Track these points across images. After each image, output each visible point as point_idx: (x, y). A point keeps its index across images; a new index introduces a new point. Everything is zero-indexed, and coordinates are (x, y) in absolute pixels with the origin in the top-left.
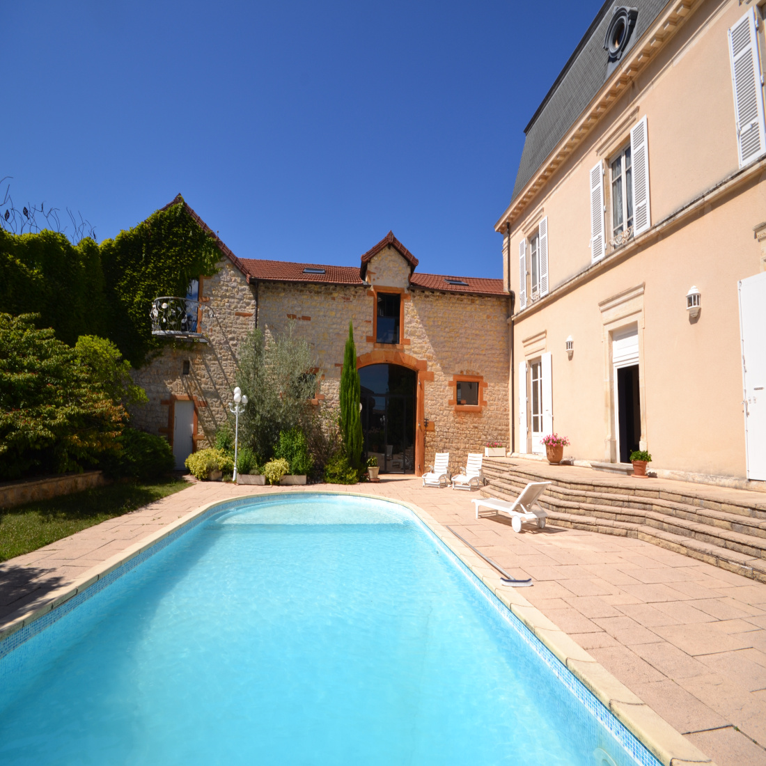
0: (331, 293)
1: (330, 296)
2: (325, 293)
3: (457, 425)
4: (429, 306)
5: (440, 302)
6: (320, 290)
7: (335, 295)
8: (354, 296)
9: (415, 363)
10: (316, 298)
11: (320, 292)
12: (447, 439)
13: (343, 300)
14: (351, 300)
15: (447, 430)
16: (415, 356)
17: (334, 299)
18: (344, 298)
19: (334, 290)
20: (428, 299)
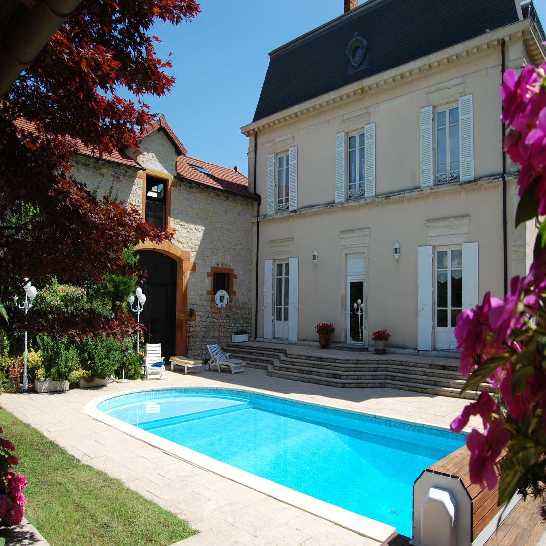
0: (100, 169)
1: (98, 172)
2: (93, 168)
3: (213, 315)
4: (193, 197)
5: (202, 194)
6: (88, 163)
7: (104, 171)
8: (124, 175)
9: (180, 254)
10: (83, 171)
11: (88, 165)
12: (205, 328)
13: (111, 178)
14: (121, 179)
15: (205, 320)
16: (180, 245)
17: (102, 175)
18: (114, 177)
19: (103, 165)
20: (191, 190)
